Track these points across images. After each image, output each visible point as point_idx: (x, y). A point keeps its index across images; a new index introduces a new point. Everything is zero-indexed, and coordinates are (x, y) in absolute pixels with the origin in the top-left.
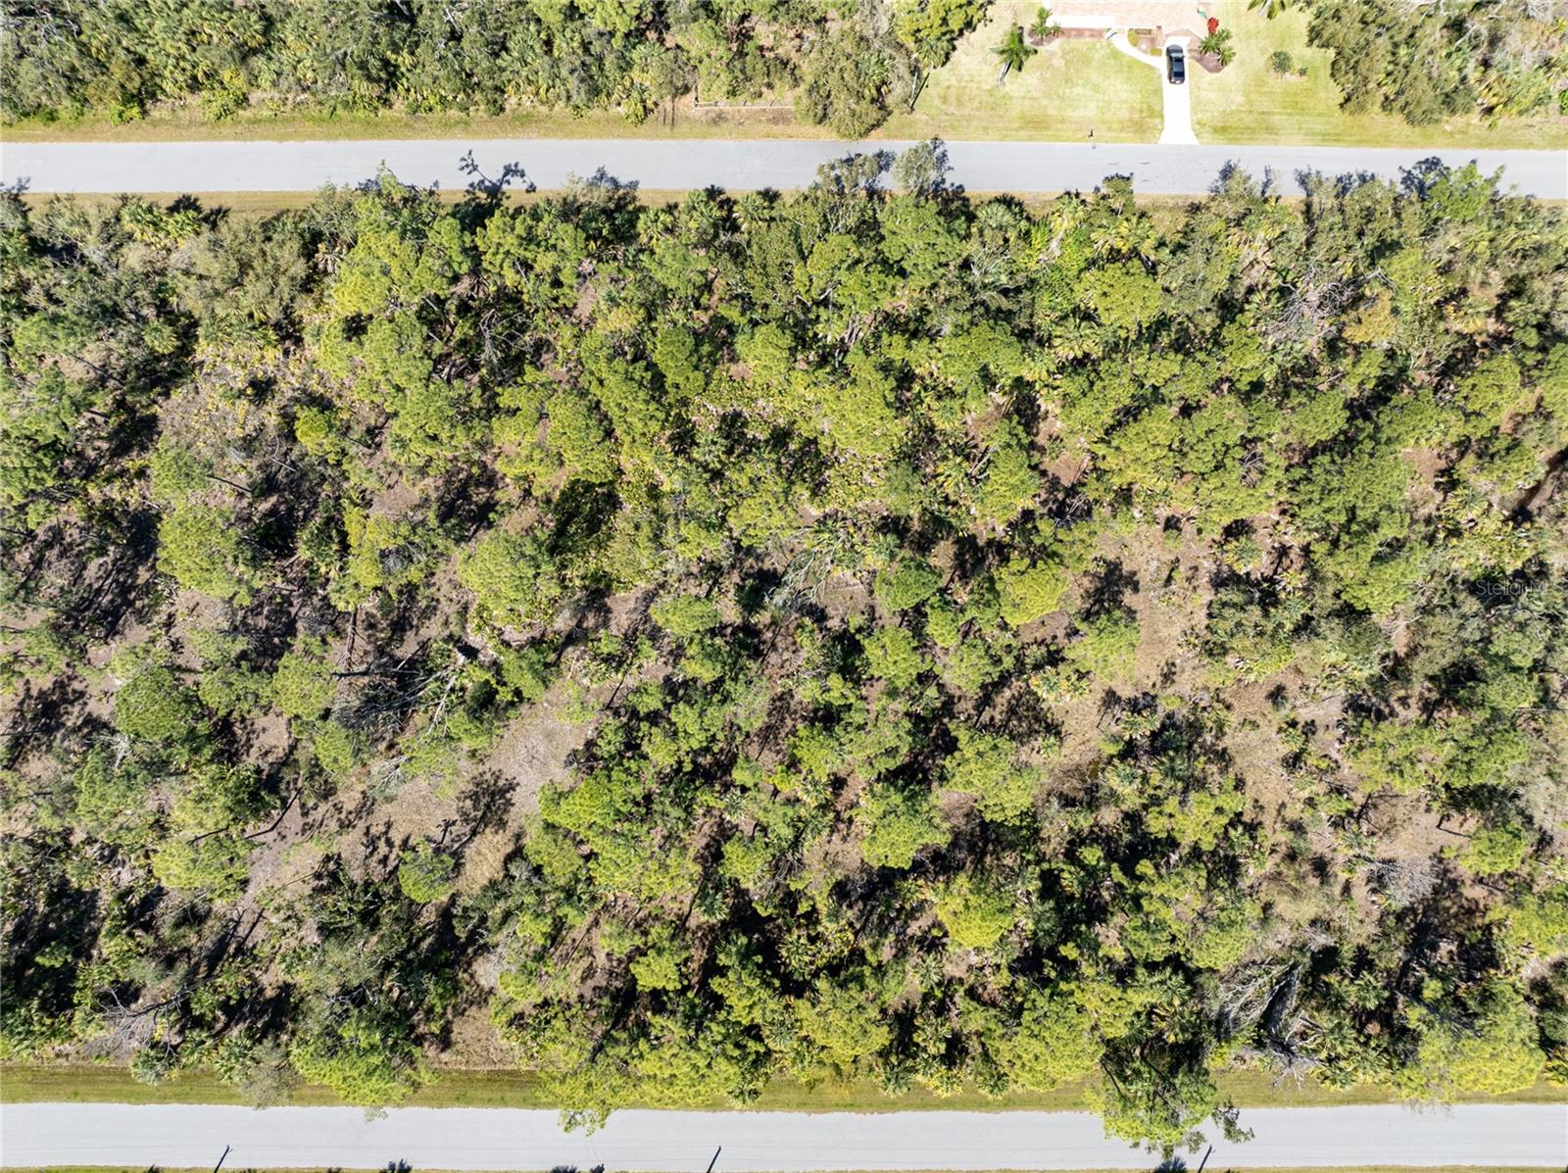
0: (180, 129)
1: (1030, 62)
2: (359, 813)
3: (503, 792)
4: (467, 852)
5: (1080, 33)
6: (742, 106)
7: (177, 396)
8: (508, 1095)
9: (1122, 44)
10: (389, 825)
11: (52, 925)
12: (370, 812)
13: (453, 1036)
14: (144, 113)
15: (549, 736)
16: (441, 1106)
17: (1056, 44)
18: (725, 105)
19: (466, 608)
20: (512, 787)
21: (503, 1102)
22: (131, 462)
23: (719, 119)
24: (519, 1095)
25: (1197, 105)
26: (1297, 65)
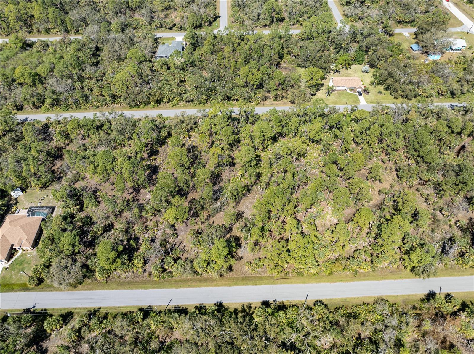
0: (164, 108)
1: (331, 95)
2: (206, 220)
3: (241, 214)
4: (233, 227)
5: (340, 90)
6: (277, 102)
7: (163, 147)
8: (248, 282)
9: (348, 91)
10: (213, 222)
11: (127, 247)
12: (209, 220)
13: (233, 268)
14: (158, 106)
15: (251, 203)
16: (230, 286)
17: (336, 92)
18: (273, 102)
19: (229, 180)
20: (243, 213)
21: (247, 284)
22: (153, 157)
23: (273, 104)
24: (251, 282)
25: (365, 99)
26: (383, 93)
